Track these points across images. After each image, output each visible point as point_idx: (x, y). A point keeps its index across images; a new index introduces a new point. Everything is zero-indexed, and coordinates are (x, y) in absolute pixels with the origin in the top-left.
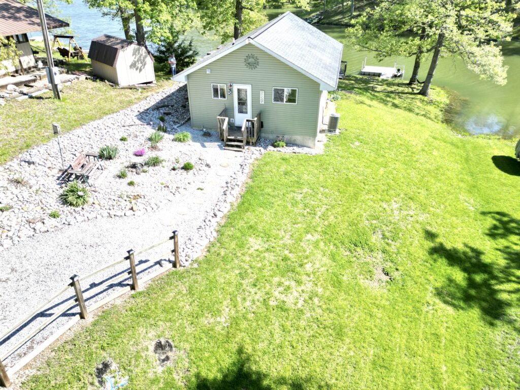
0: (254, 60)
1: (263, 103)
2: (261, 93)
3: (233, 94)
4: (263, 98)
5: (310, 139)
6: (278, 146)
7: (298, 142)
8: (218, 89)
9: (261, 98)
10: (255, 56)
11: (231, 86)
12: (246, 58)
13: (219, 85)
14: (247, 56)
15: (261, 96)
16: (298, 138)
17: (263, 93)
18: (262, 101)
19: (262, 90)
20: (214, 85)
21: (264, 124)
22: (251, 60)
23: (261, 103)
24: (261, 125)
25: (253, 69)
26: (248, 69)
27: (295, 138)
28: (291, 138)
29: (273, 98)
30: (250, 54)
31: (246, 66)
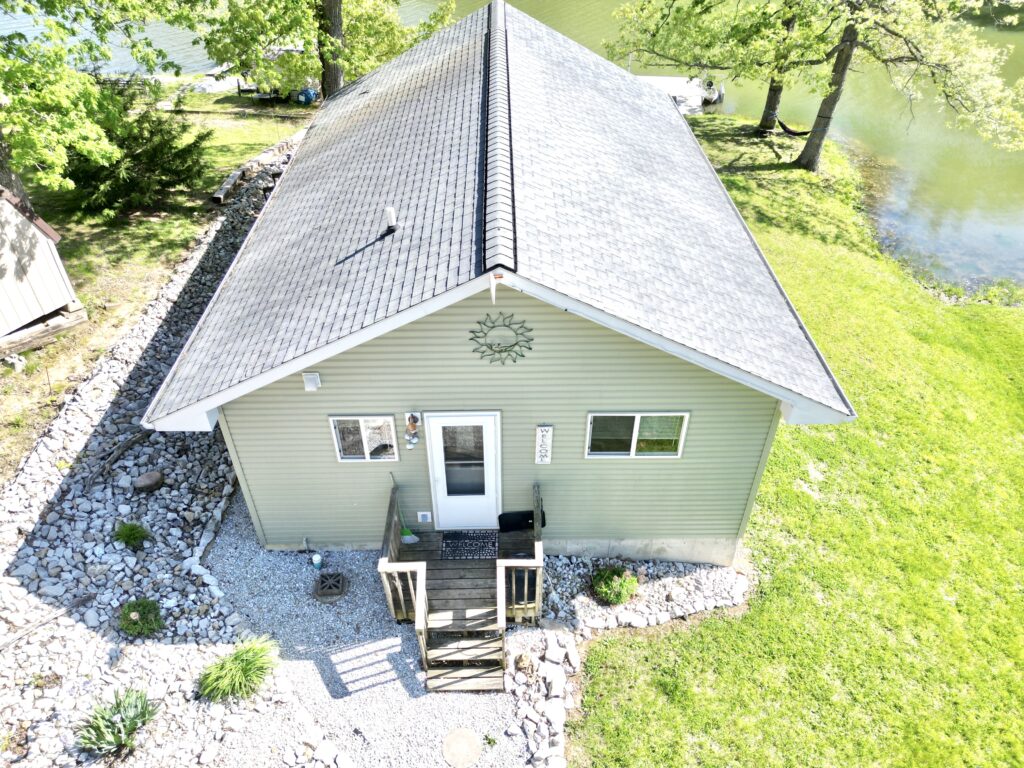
0: (512, 333)
1: (548, 460)
2: (539, 434)
3: (424, 445)
4: (549, 447)
6: (617, 601)
7: (675, 557)
8: (357, 433)
9: (538, 449)
10: (518, 318)
11: (414, 419)
12: (477, 327)
13: (361, 420)
14: (480, 322)
15: (539, 442)
17: (549, 434)
18: (543, 456)
19: (544, 425)
20: (339, 423)
22: (500, 334)
23: (538, 460)
25: (509, 362)
26: (486, 361)
27: (665, 546)
28: (646, 546)
29: (588, 443)
30: (493, 311)
31: (478, 355)
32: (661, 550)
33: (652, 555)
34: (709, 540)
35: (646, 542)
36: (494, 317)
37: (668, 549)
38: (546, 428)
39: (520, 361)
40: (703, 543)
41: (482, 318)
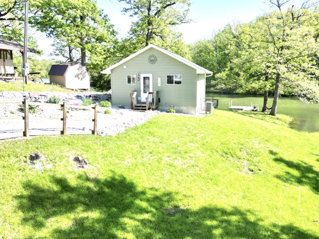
0: (154, 58)
1: (160, 85)
2: (158, 79)
3: (140, 81)
4: (160, 82)
5: (192, 108)
6: (170, 112)
7: (184, 111)
8: (130, 78)
9: (158, 82)
11: (139, 75)
12: (149, 57)
13: (131, 75)
14: (149, 56)
15: (158, 81)
16: (184, 108)
17: (160, 79)
18: (159, 84)
19: (159, 77)
20: (128, 76)
21: (161, 100)
22: (153, 58)
23: (158, 85)
24: (159, 100)
26: (150, 64)
29: (166, 81)
30: (151, 54)
31: (149, 62)
33: (180, 111)
35: (179, 108)
39: (155, 64)
41: (150, 55)
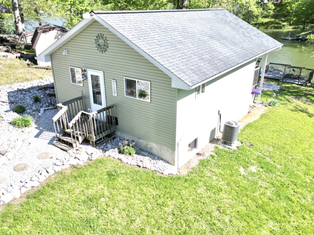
1: (116, 95)
2: (113, 83)
3: (88, 81)
7: (154, 152)
8: (75, 74)
9: (113, 89)
10: (105, 36)
11: (85, 71)
13: (75, 68)
17: (115, 83)
19: (114, 79)
20: (71, 69)
22: (101, 41)
24: (116, 121)
25: (104, 52)
26: (98, 52)
27: (152, 146)
28: (147, 144)
29: (125, 90)
30: (99, 33)
31: (97, 49)
32: (151, 148)
33: (149, 150)
34: (166, 148)
35: (146, 142)
36: (100, 35)
37: (153, 149)
38: (114, 80)
39: (106, 53)
40: (163, 149)
41: (97, 35)
